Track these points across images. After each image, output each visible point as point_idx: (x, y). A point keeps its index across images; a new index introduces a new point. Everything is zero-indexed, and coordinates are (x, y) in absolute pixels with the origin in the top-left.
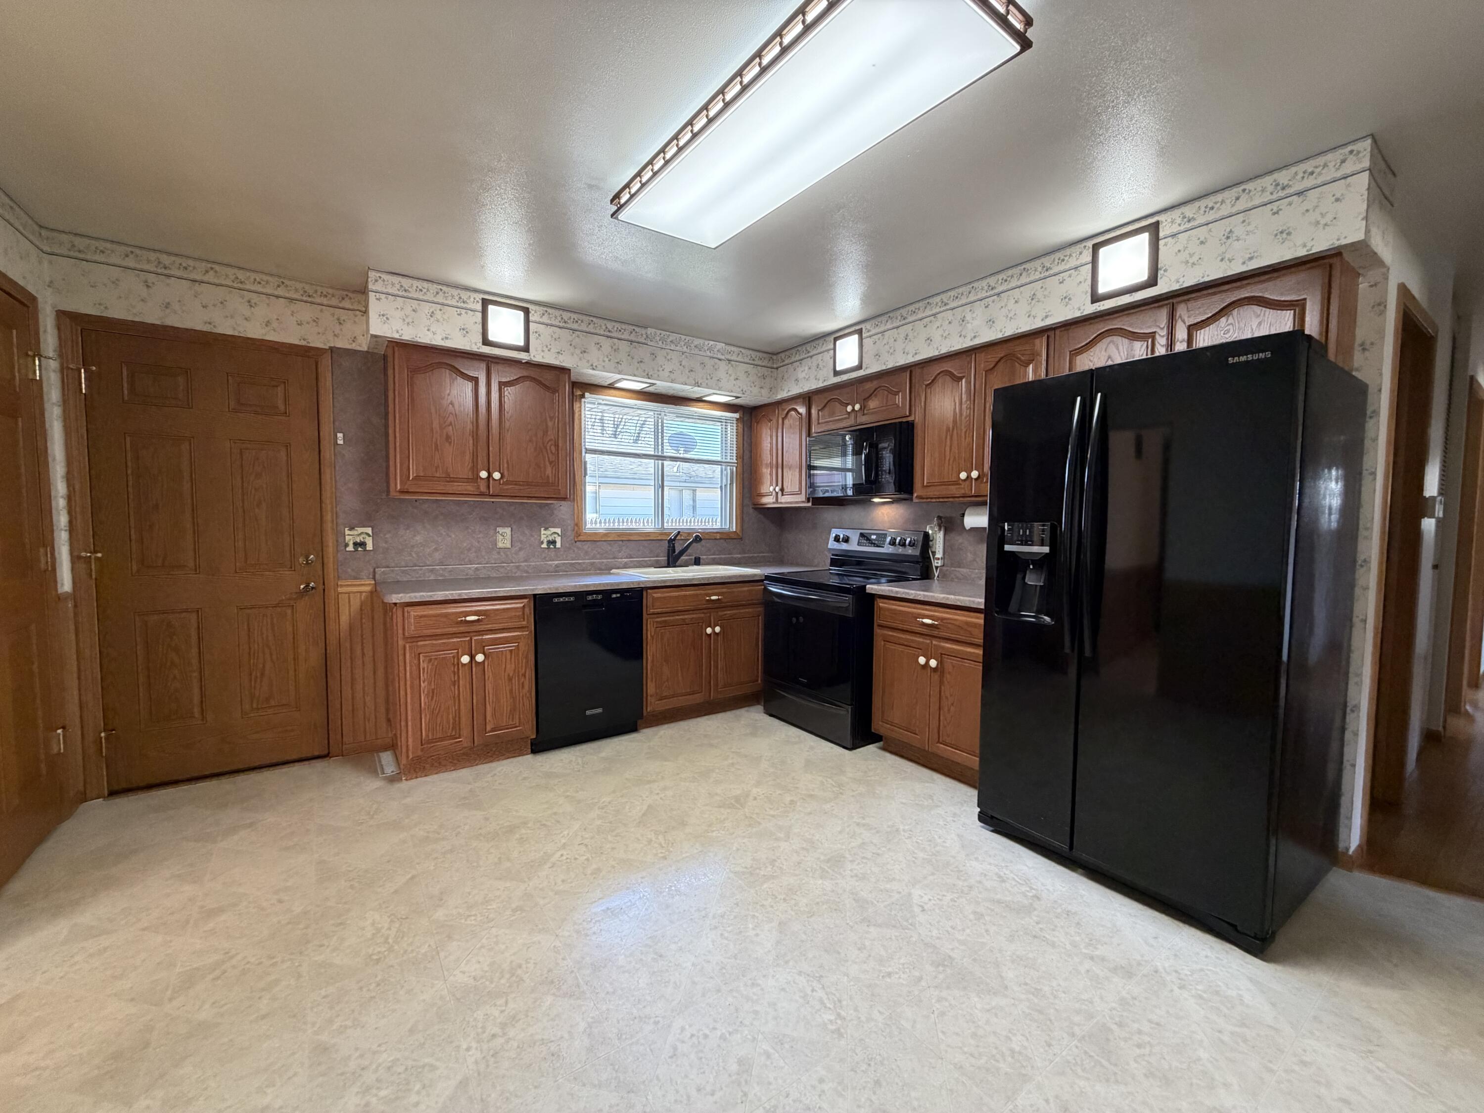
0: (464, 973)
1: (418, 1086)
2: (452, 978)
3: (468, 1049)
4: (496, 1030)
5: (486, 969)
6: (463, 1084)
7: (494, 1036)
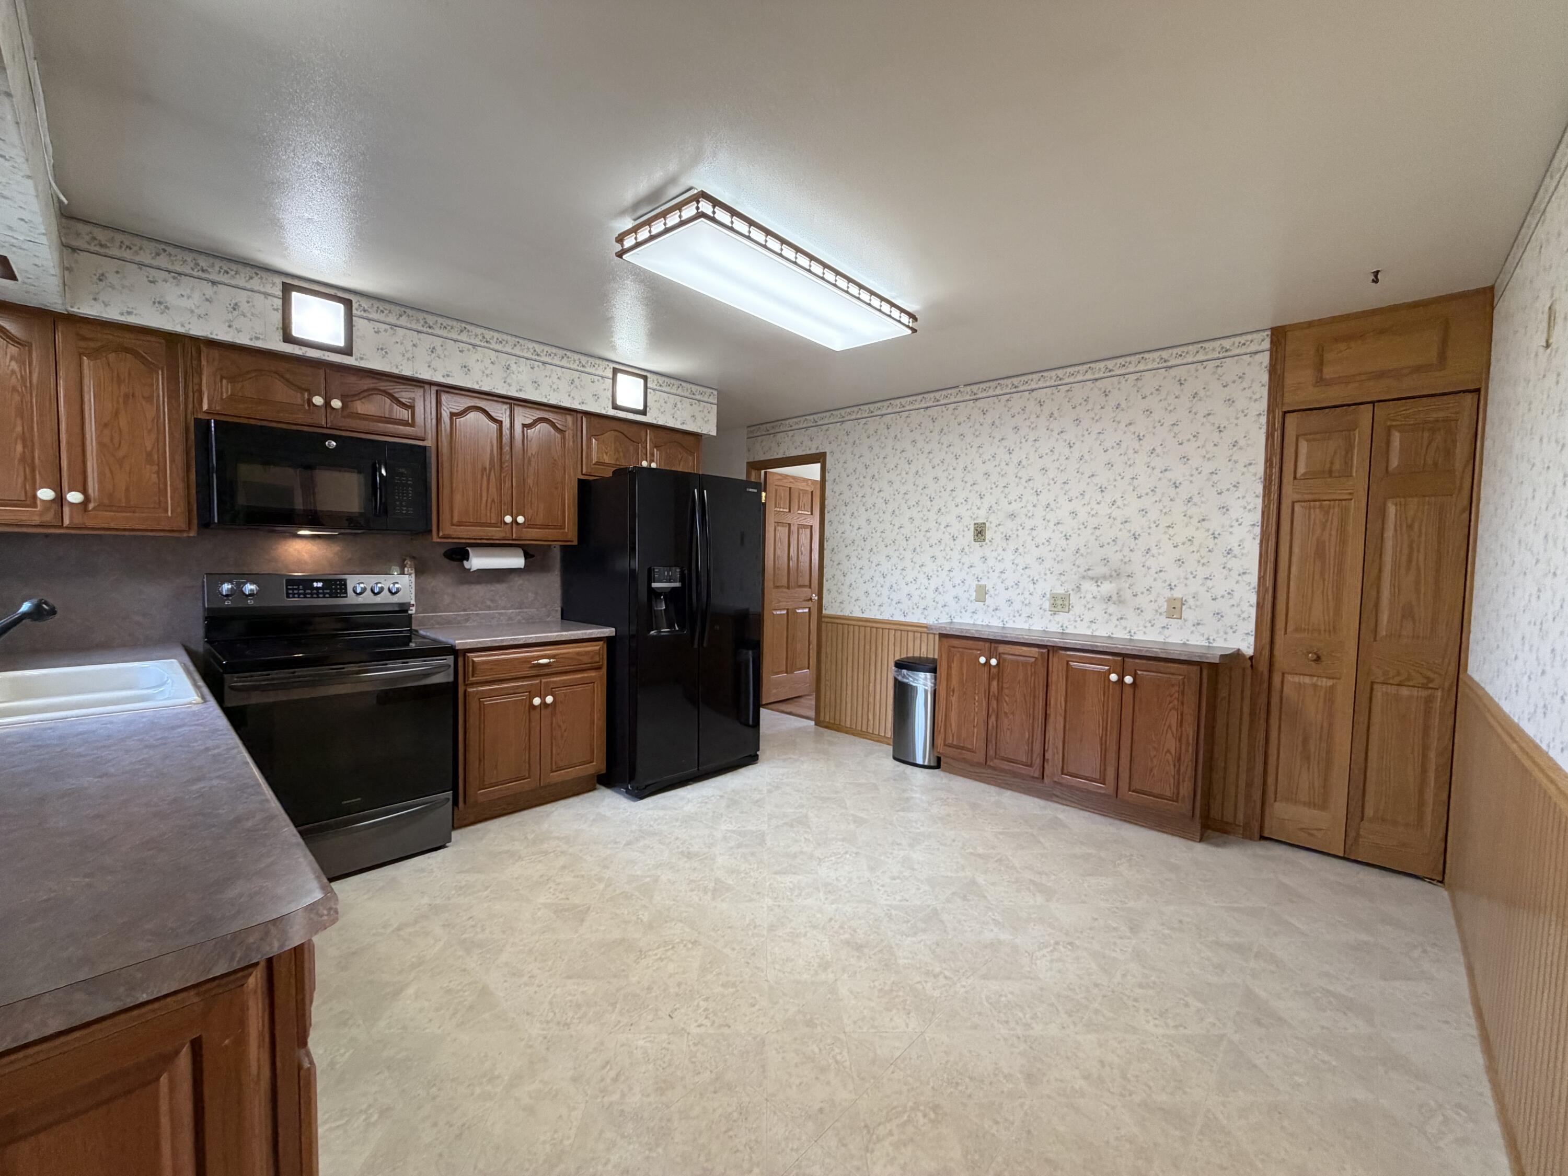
0: (907, 1025)
1: (1003, 999)
2: (917, 1030)
3: (964, 986)
4: (941, 978)
5: (894, 1011)
6: (985, 977)
7: (946, 977)
